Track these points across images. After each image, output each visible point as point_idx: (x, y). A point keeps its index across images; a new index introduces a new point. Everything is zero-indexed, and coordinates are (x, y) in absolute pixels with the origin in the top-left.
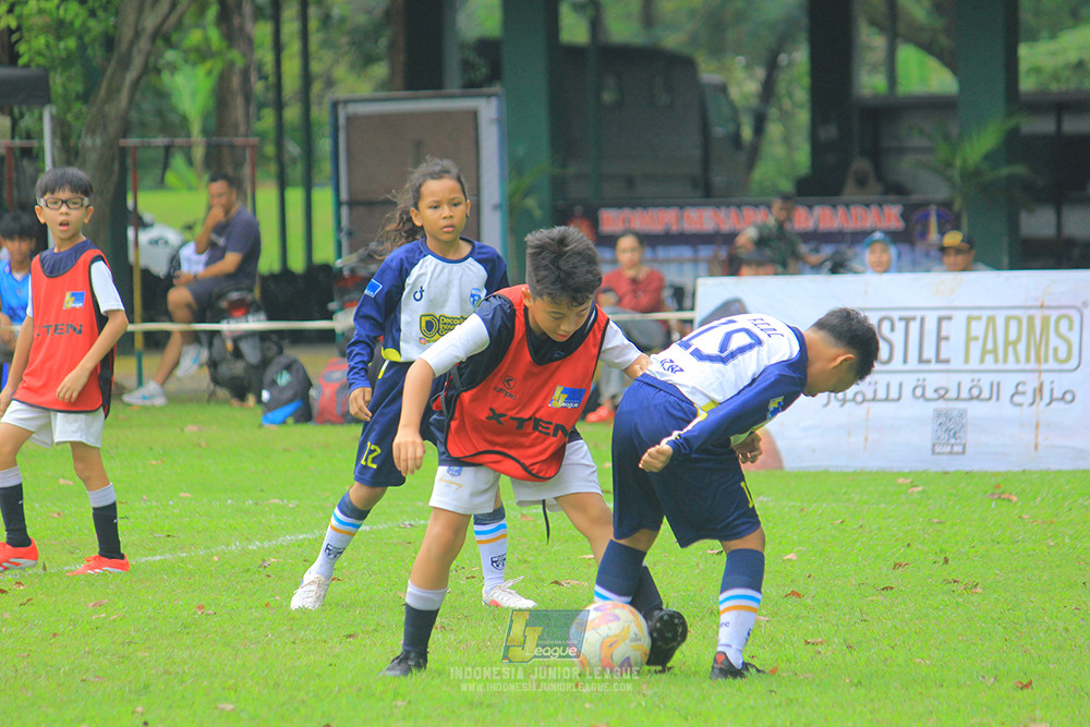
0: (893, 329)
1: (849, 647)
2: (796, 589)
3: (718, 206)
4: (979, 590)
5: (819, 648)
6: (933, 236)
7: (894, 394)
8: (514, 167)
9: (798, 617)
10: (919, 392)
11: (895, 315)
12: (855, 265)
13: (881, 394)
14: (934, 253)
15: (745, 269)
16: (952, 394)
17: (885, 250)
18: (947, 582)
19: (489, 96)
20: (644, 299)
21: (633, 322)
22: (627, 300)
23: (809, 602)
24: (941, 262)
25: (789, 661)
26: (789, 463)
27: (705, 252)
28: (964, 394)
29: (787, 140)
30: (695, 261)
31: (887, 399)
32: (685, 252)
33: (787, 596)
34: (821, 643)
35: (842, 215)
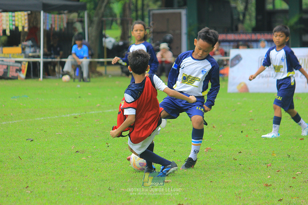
1: (264, 131)
2: (252, 118)
3: (234, 33)
5: (257, 131)
8: (190, 25)
9: (252, 125)
13: (271, 75)
19: (184, 9)
23: (255, 121)
25: (250, 134)
26: (251, 90)
27: (232, 44)
29: (250, 20)
30: (230, 46)
32: (227, 44)
33: (250, 120)
34: (258, 130)
35: (262, 36)
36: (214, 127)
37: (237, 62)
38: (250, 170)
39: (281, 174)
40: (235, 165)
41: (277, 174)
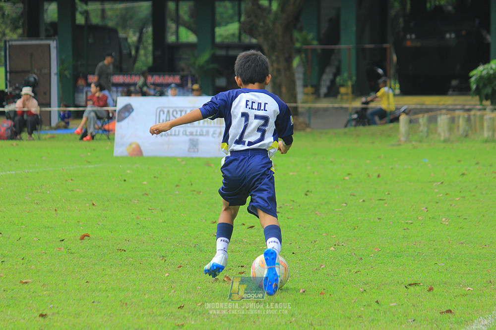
0: (177, 113)
1: (162, 211)
2: (146, 193)
3: (124, 74)
4: (201, 193)
5: (153, 211)
6: (190, 85)
7: (177, 133)
8: (61, 62)
9: (147, 201)
10: (184, 133)
11: (178, 110)
12: (166, 93)
13: (173, 134)
14: (190, 90)
15: (133, 95)
16: (195, 133)
17: (175, 90)
18: (192, 191)
19: (53, 40)
20: (101, 103)
21: (98, 110)
22: (96, 103)
23: (150, 197)
24: (192, 93)
25: (143, 215)
26: (145, 153)
27: (120, 89)
28: (198, 134)
29: (145, 55)
30: (117, 91)
31: (175, 135)
33: (143, 195)
34: (153, 209)
35: (162, 78)
36: (93, 204)
37: (127, 114)
38: (141, 265)
39: (183, 270)
40: (121, 259)
41: (178, 270)
